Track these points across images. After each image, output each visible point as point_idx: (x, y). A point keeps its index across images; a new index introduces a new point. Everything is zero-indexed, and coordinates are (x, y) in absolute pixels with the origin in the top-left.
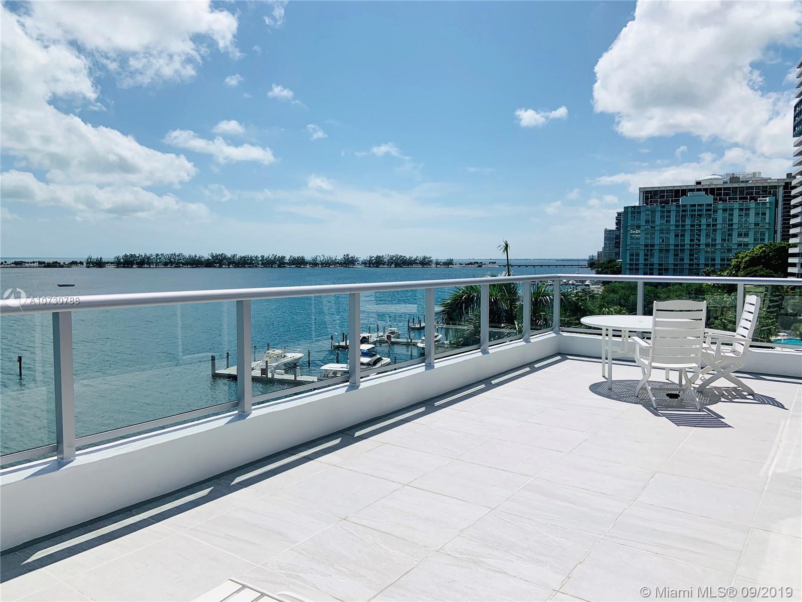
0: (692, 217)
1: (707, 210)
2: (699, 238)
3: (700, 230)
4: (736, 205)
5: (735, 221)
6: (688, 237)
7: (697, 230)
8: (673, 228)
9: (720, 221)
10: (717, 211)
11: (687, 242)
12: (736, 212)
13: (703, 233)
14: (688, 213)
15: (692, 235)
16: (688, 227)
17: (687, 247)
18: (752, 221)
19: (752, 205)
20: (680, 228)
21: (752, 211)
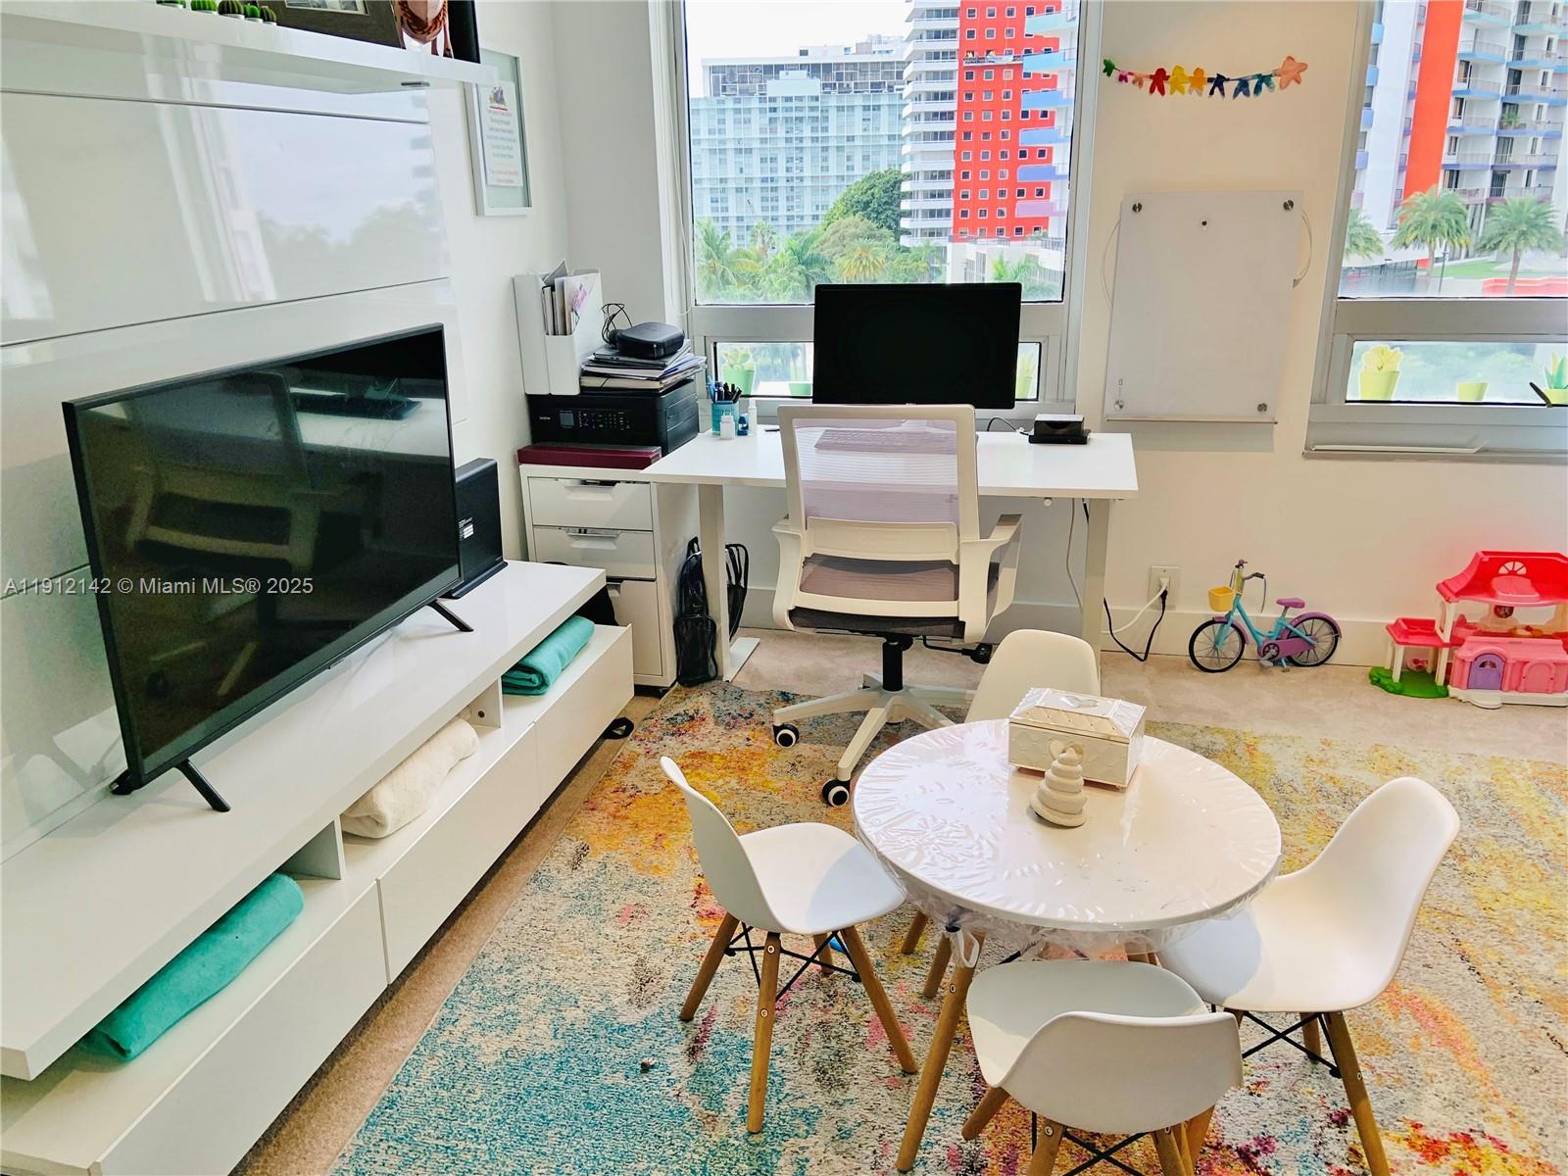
0: (787, 122)
1: (812, 109)
2: (800, 165)
3: (802, 148)
4: (859, 101)
5: (858, 132)
6: (782, 164)
7: (796, 148)
8: (756, 145)
9: (832, 132)
10: (827, 111)
11: (782, 173)
12: (859, 113)
13: (807, 156)
14: (780, 114)
15: (789, 160)
16: (782, 144)
17: (782, 183)
18: (884, 131)
19: (884, 99)
20: (768, 146)
21: (884, 111)
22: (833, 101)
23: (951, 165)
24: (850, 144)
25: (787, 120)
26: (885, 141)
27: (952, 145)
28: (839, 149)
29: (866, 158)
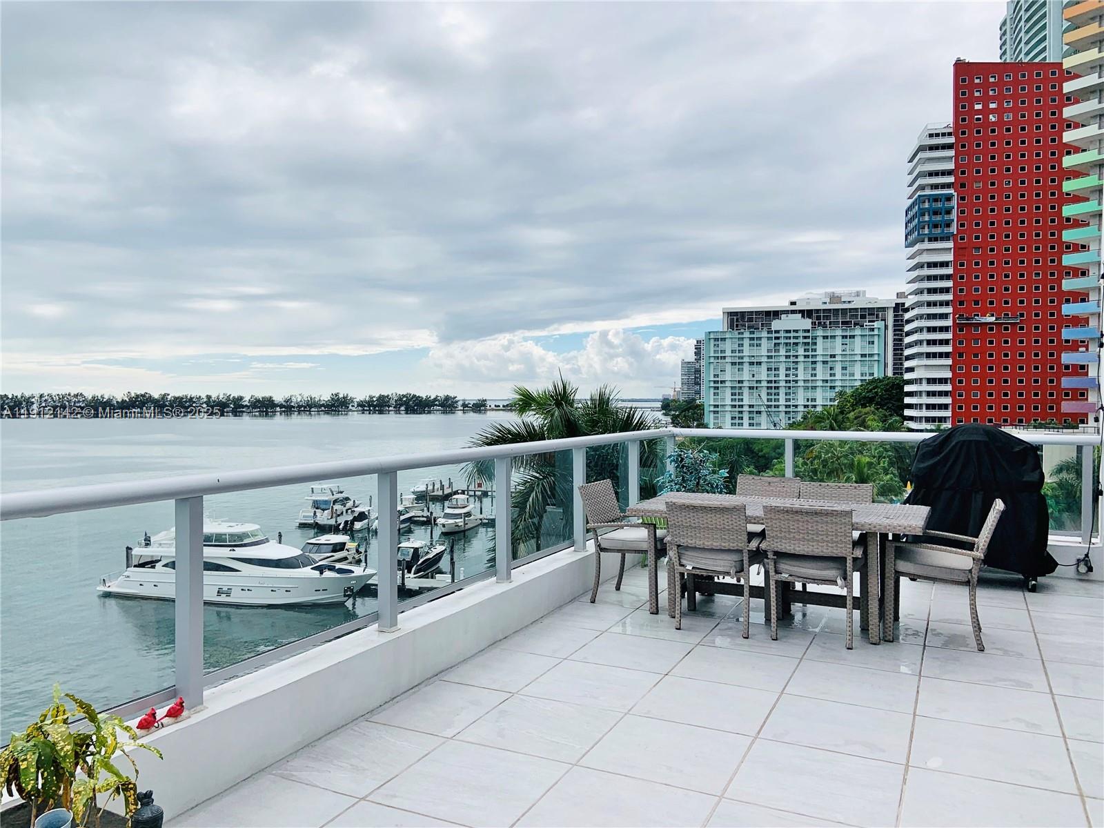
0: (787, 346)
1: (805, 337)
2: (796, 372)
3: (797, 362)
4: (839, 332)
6: (782, 372)
7: (793, 362)
8: (764, 359)
9: (819, 351)
10: (816, 339)
11: (782, 377)
12: (839, 341)
13: (801, 367)
14: (782, 341)
15: (788, 369)
16: (783, 359)
17: (782, 384)
18: (858, 351)
19: (858, 332)
20: (773, 360)
21: (858, 339)
22: (820, 332)
23: (949, 375)
25: (786, 344)
26: (859, 358)
27: (949, 362)
28: (825, 362)
29: (844, 368)
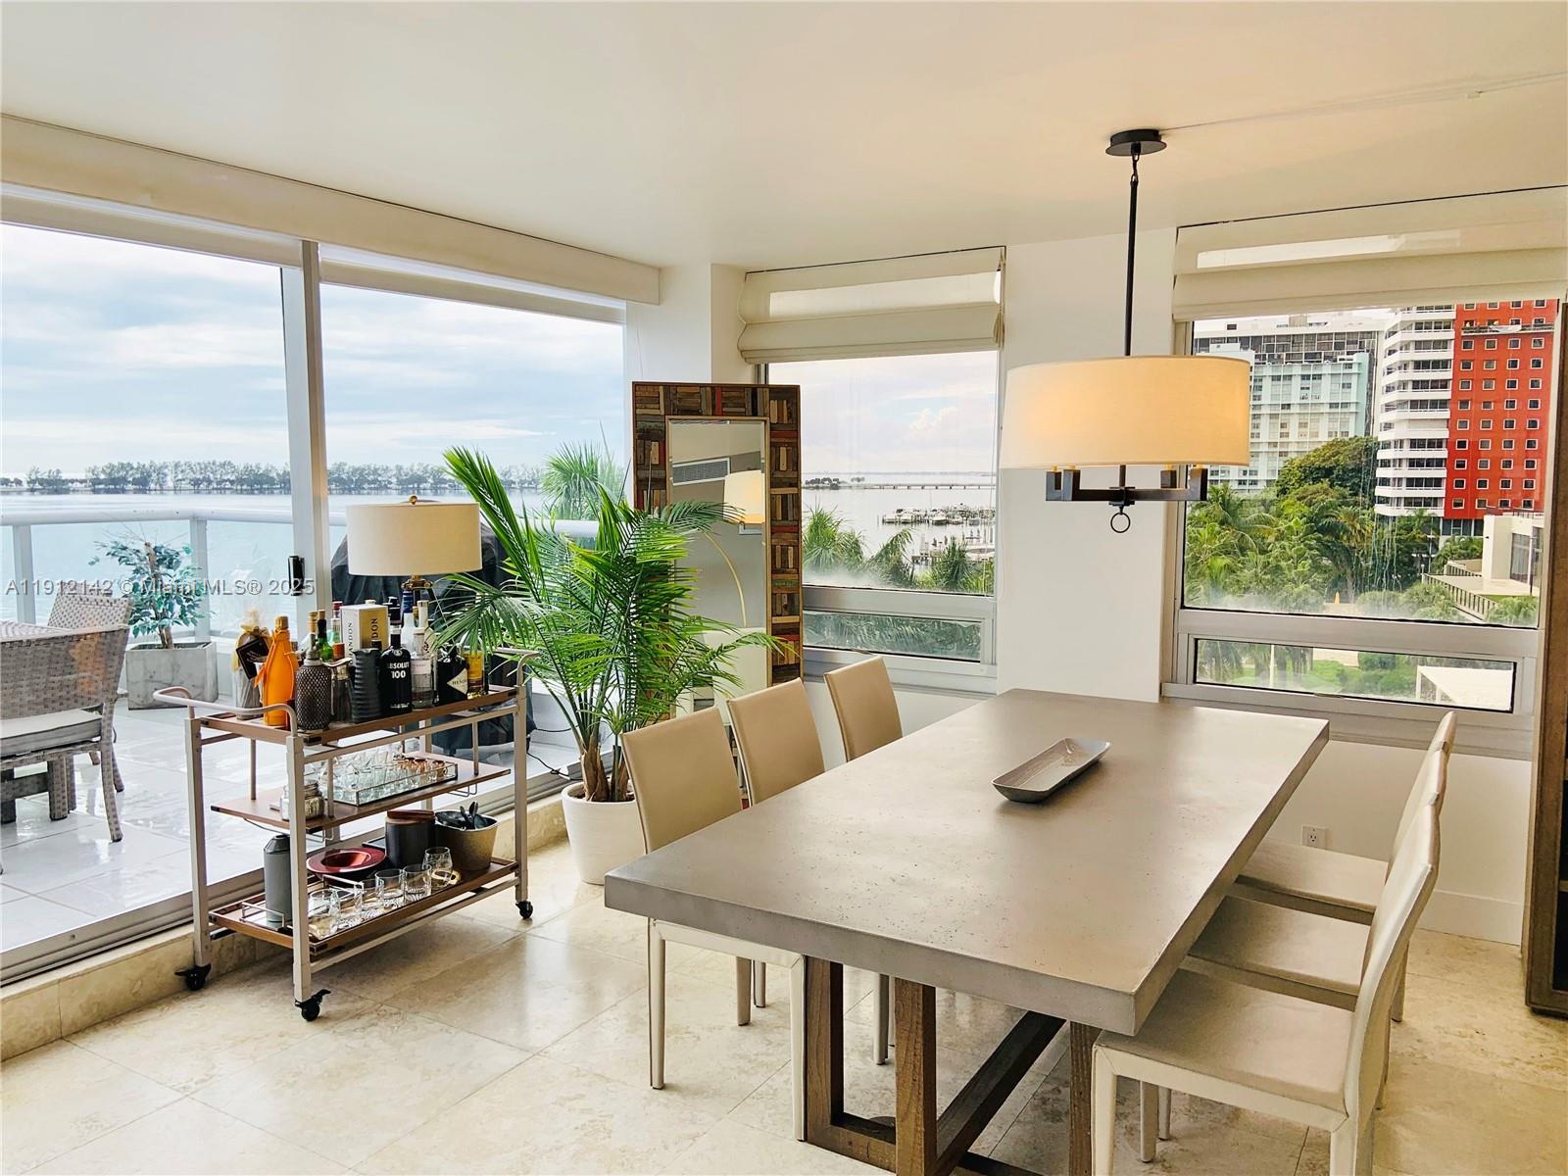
4: (1297, 370)
5: (1295, 399)
9: (1266, 400)
10: (1261, 380)
12: (1297, 382)
18: (1325, 399)
19: (1326, 368)
21: (1326, 382)
22: (1268, 370)
23: (1443, 433)
24: (1286, 411)
26: (1326, 409)
27: (1446, 414)
28: (1273, 416)
29: (1303, 425)
